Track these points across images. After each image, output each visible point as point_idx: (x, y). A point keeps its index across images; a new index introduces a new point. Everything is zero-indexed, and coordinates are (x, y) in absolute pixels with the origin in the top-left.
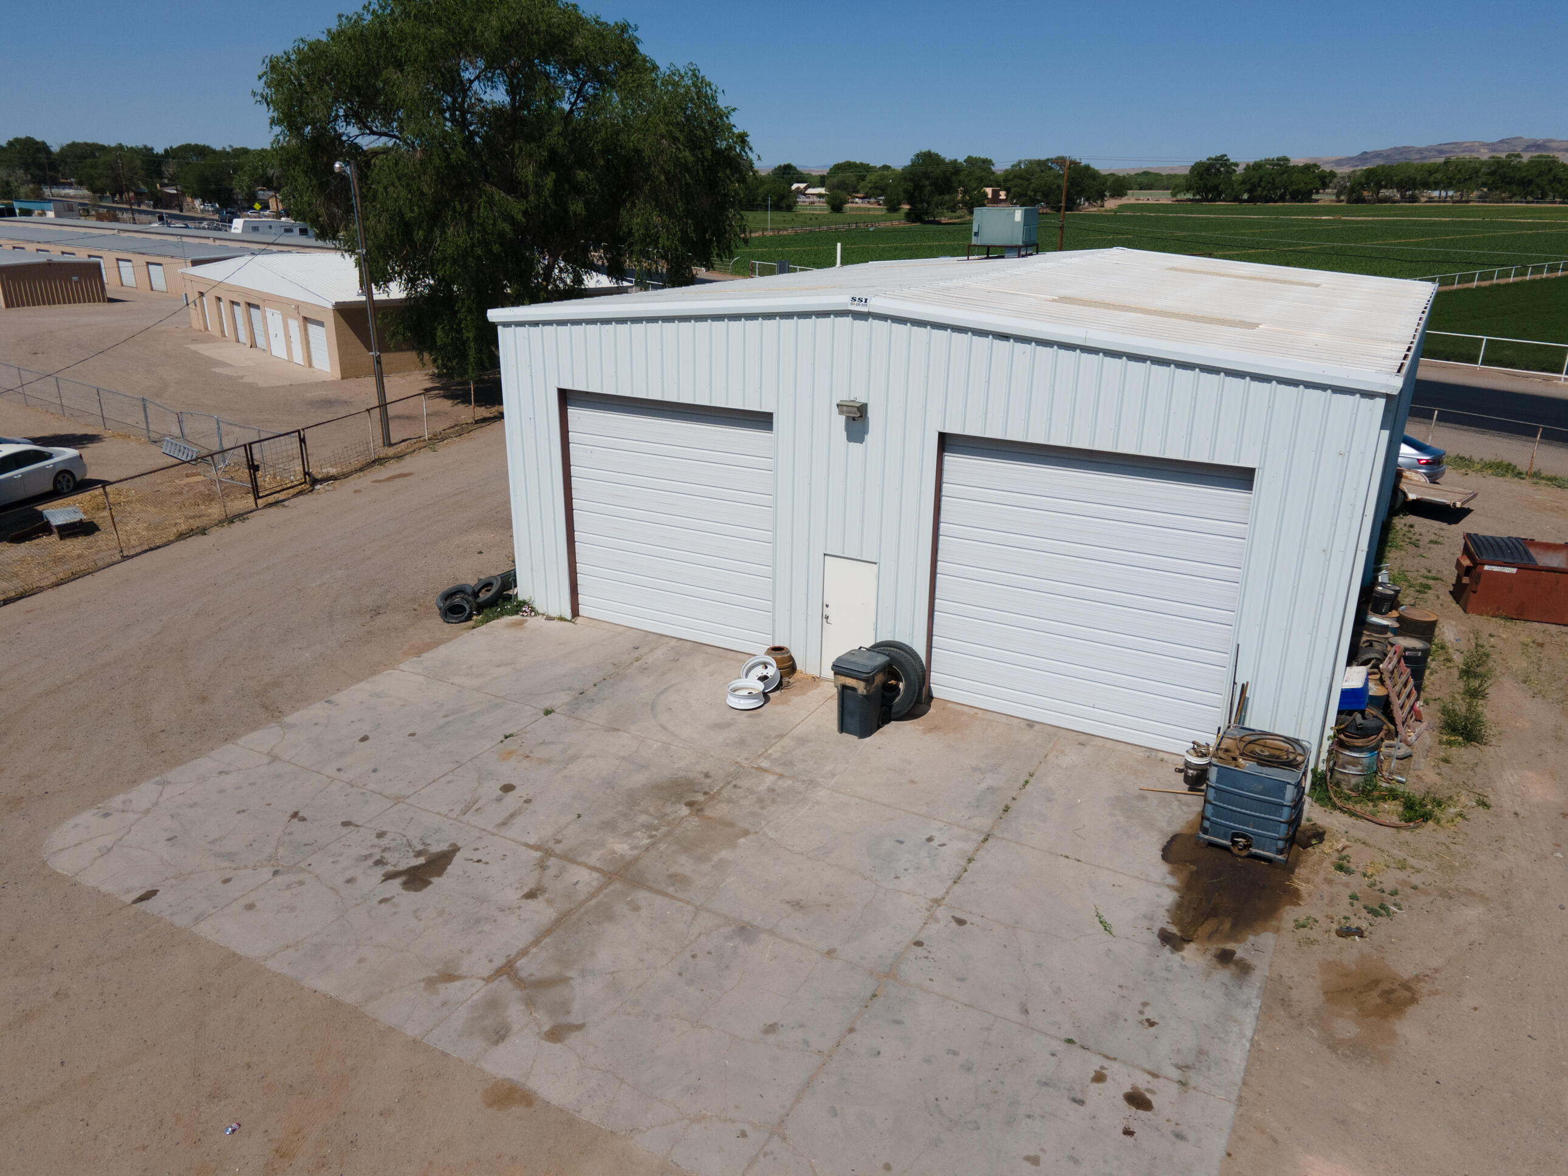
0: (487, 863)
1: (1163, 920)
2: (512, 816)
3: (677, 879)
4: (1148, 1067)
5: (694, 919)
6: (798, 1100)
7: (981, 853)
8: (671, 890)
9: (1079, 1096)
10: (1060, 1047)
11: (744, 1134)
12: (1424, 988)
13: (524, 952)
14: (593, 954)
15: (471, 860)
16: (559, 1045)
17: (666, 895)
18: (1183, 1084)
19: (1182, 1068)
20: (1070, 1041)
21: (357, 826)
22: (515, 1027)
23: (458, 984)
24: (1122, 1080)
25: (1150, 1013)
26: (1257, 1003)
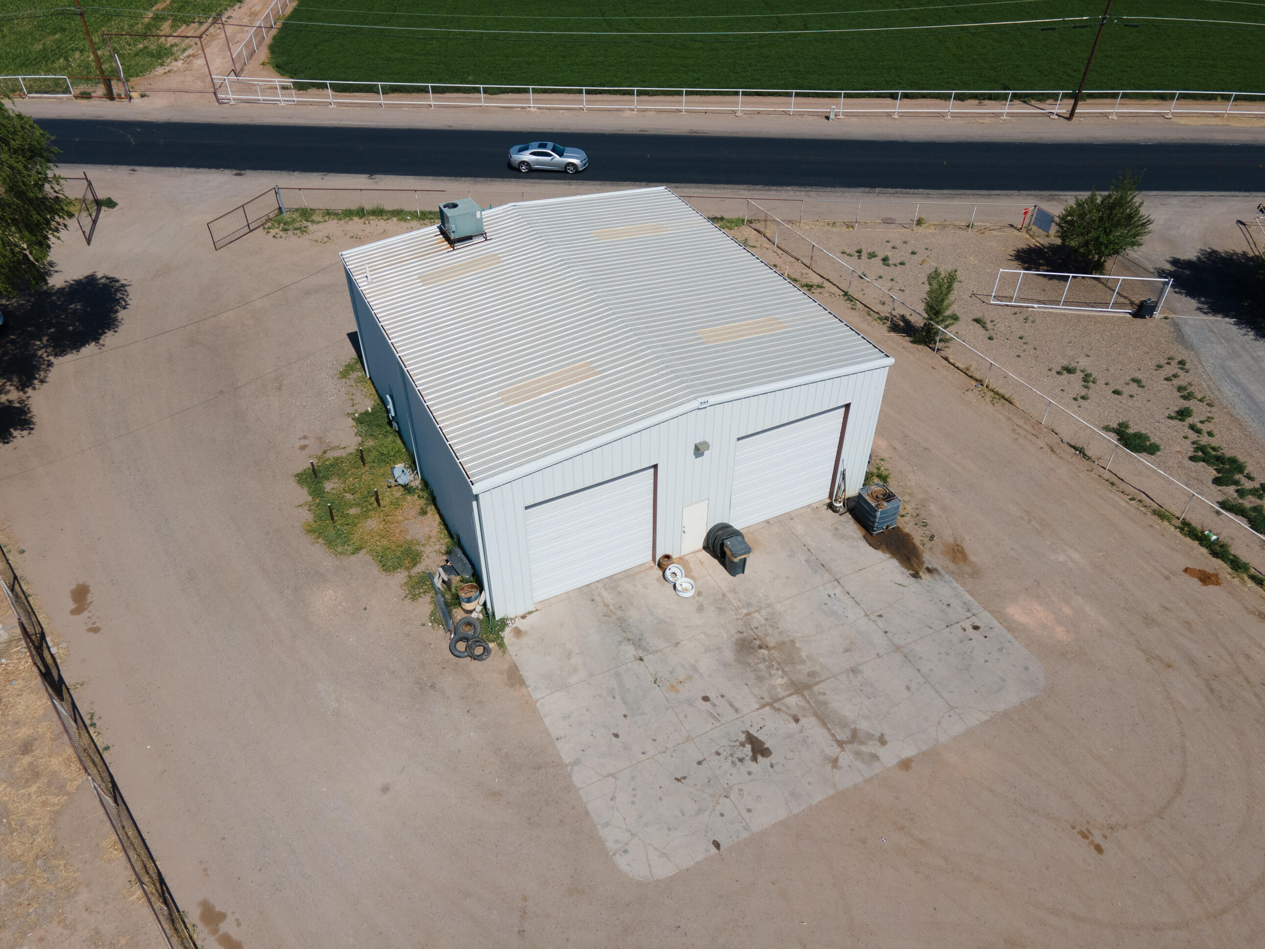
0: (764, 726)
1: (907, 573)
2: (731, 705)
3: (812, 674)
4: (965, 617)
5: (840, 680)
6: (943, 698)
7: (846, 588)
8: (818, 679)
9: (969, 638)
10: (948, 630)
11: (950, 716)
12: (959, 542)
13: (833, 735)
14: (845, 716)
15: (758, 730)
16: (888, 743)
17: (820, 682)
18: (974, 615)
19: (968, 611)
20: (947, 626)
21: (704, 760)
22: (873, 751)
23: (840, 760)
24: (967, 625)
25: (946, 603)
26: (951, 578)
